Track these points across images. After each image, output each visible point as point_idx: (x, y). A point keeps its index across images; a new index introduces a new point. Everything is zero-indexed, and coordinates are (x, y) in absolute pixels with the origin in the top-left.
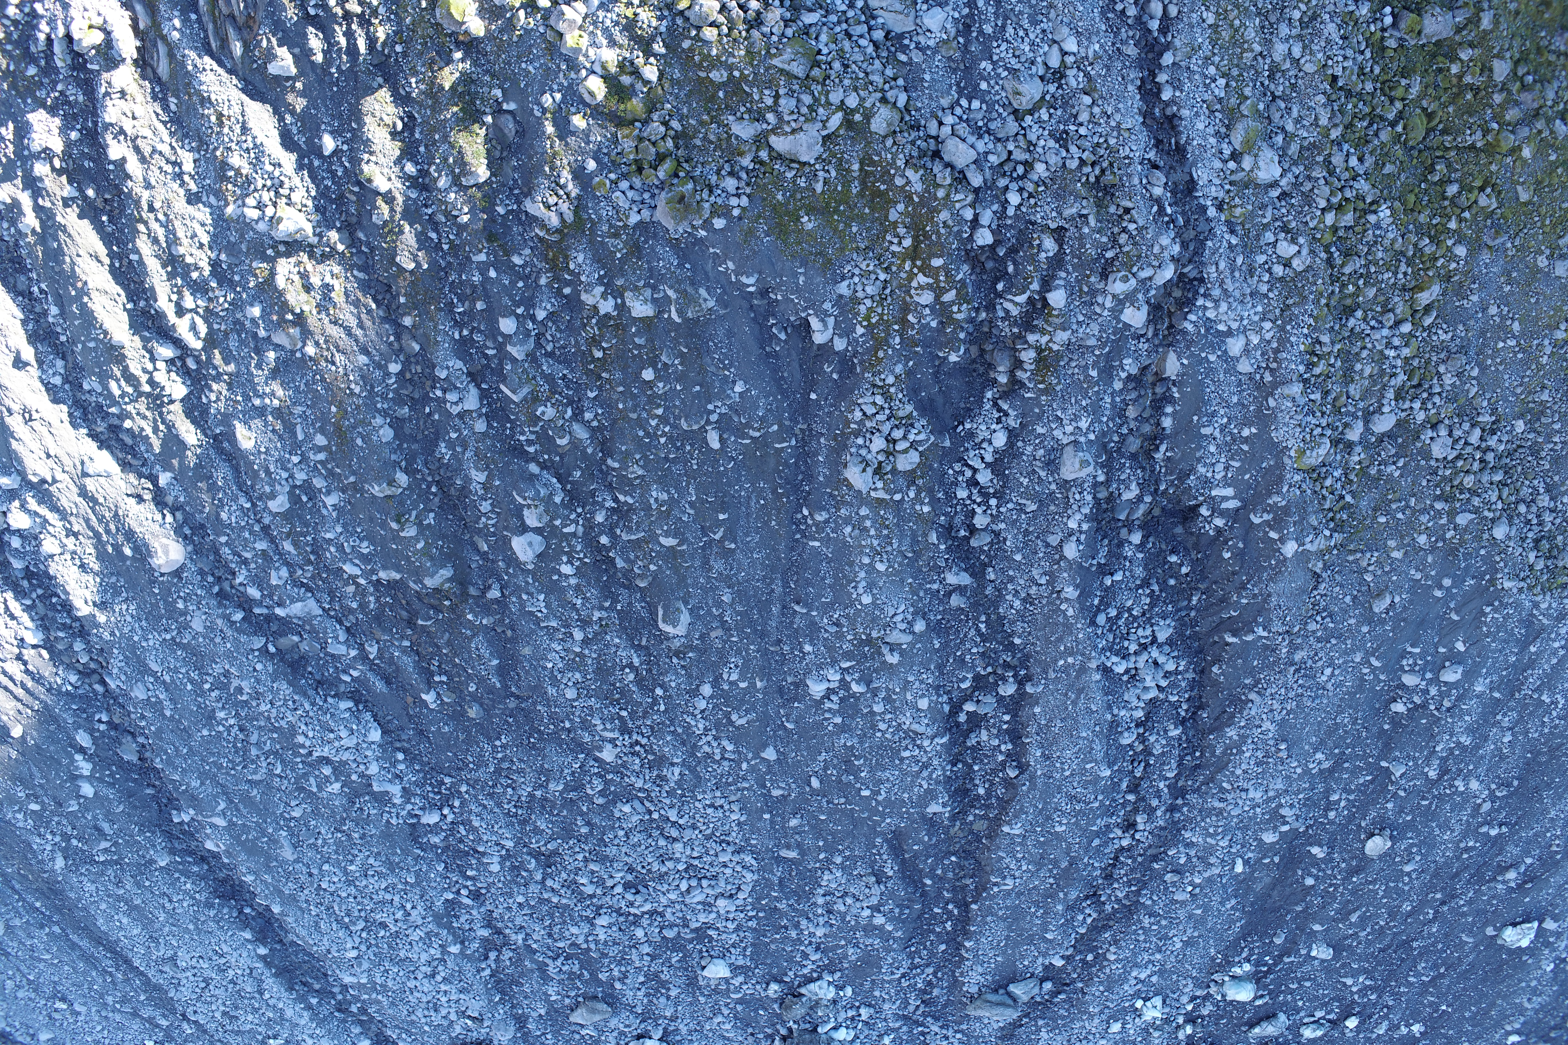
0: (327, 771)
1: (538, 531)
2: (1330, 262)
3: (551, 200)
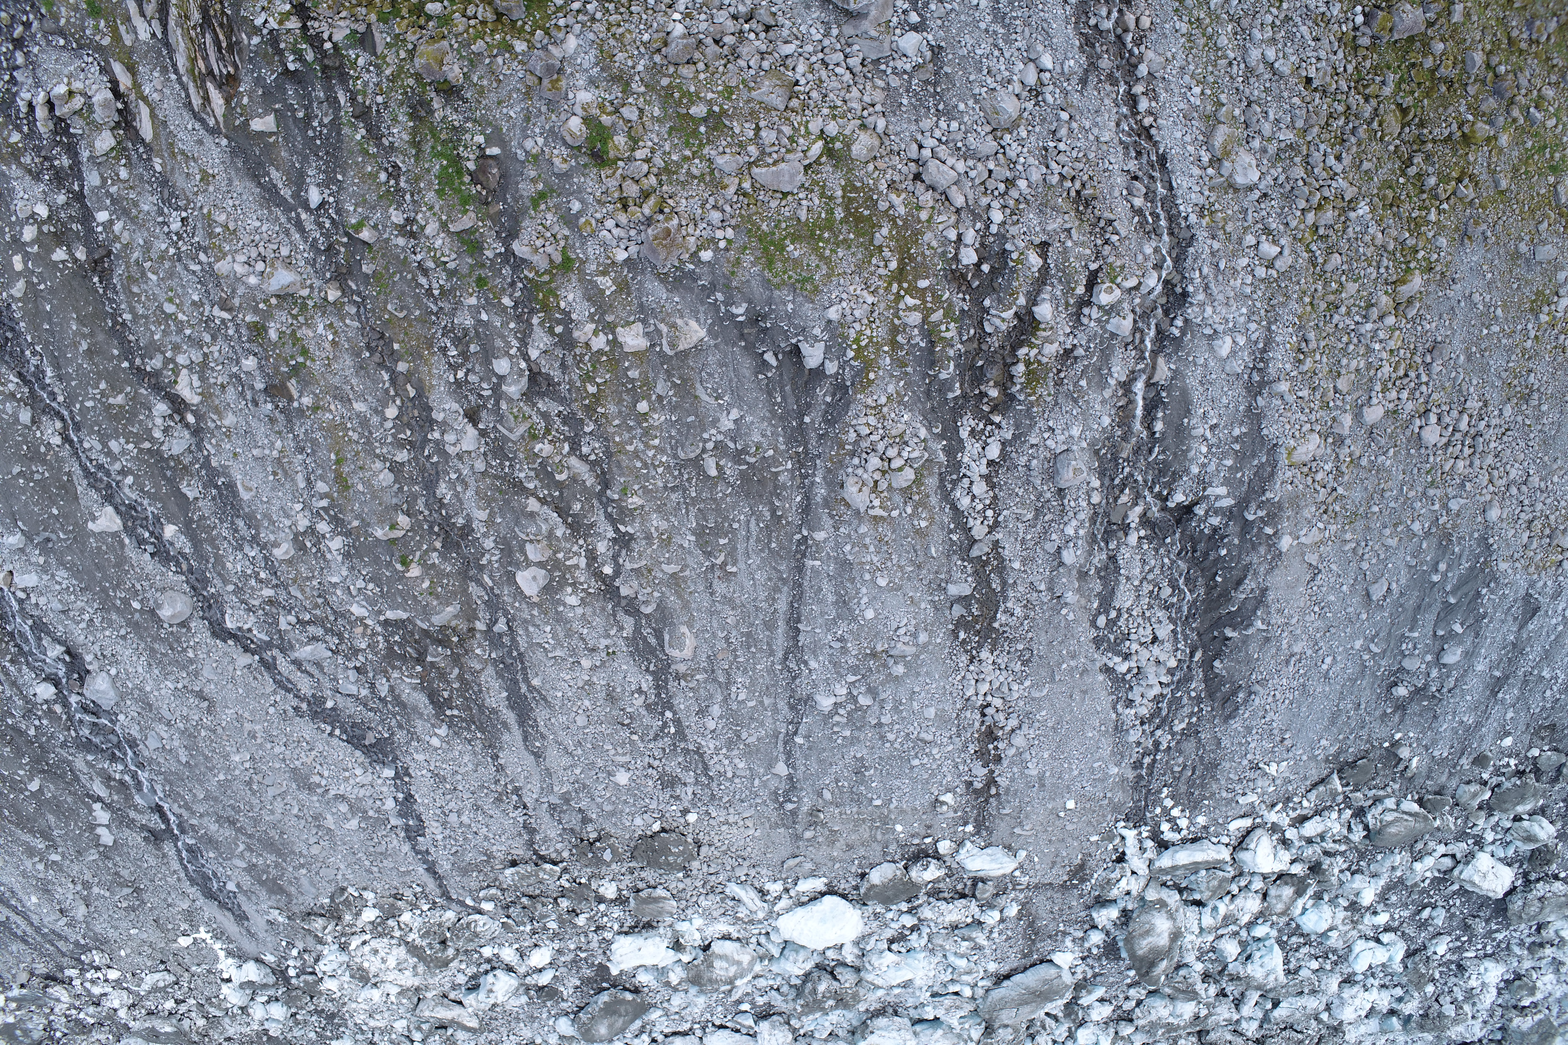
0: (344, 808)
1: (541, 565)
2: (1313, 262)
3: (539, 243)
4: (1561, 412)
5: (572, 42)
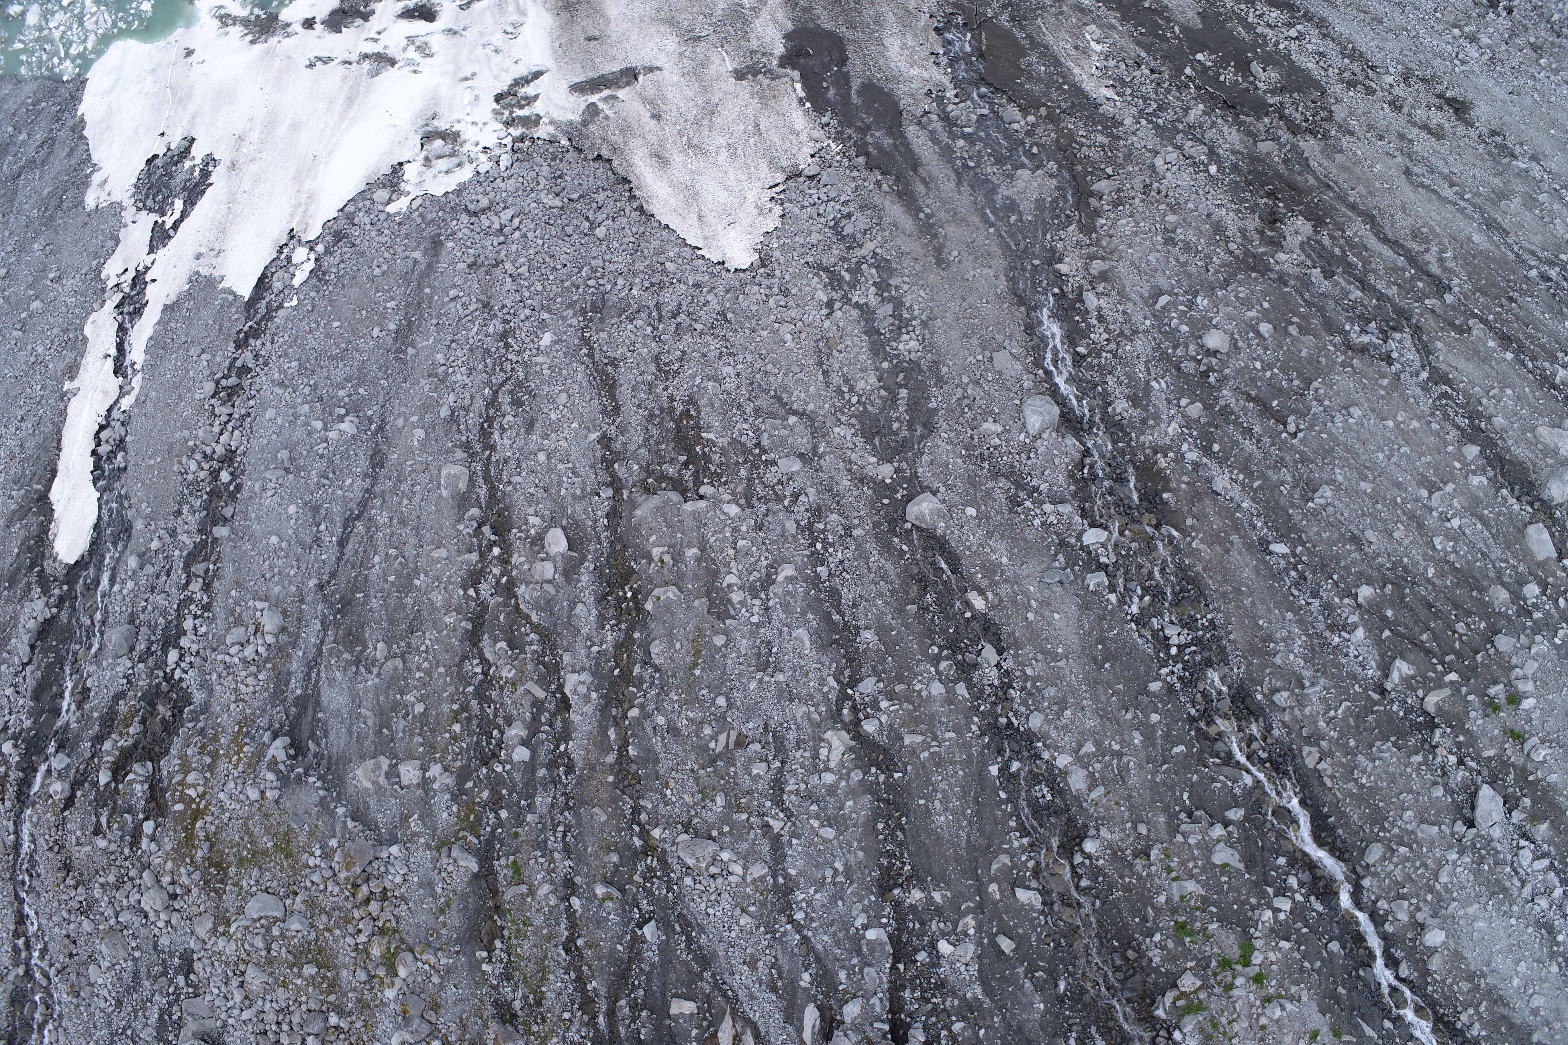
1: (546, 558)
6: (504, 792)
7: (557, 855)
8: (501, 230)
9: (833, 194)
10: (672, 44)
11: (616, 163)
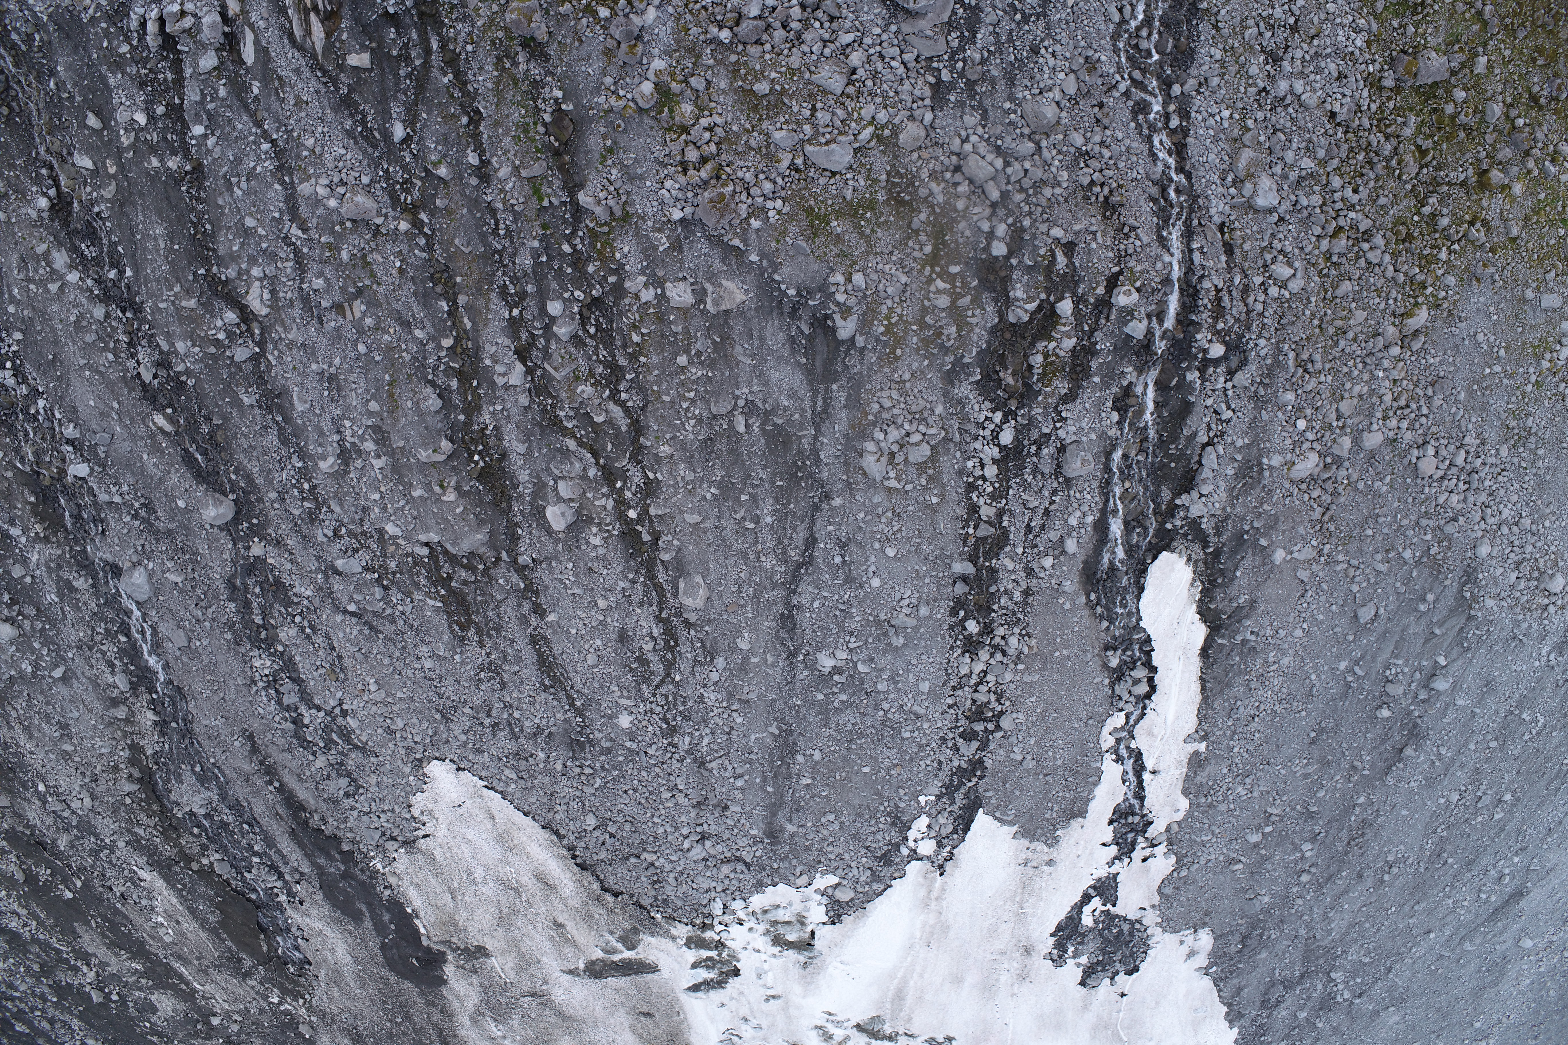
1: (570, 502)
3: (602, 195)
4: (1558, 458)
5: (651, 14)
6: (569, 271)
7: (500, 206)
8: (703, 838)
9: (365, 819)
10: (558, 995)
11: (596, 886)
